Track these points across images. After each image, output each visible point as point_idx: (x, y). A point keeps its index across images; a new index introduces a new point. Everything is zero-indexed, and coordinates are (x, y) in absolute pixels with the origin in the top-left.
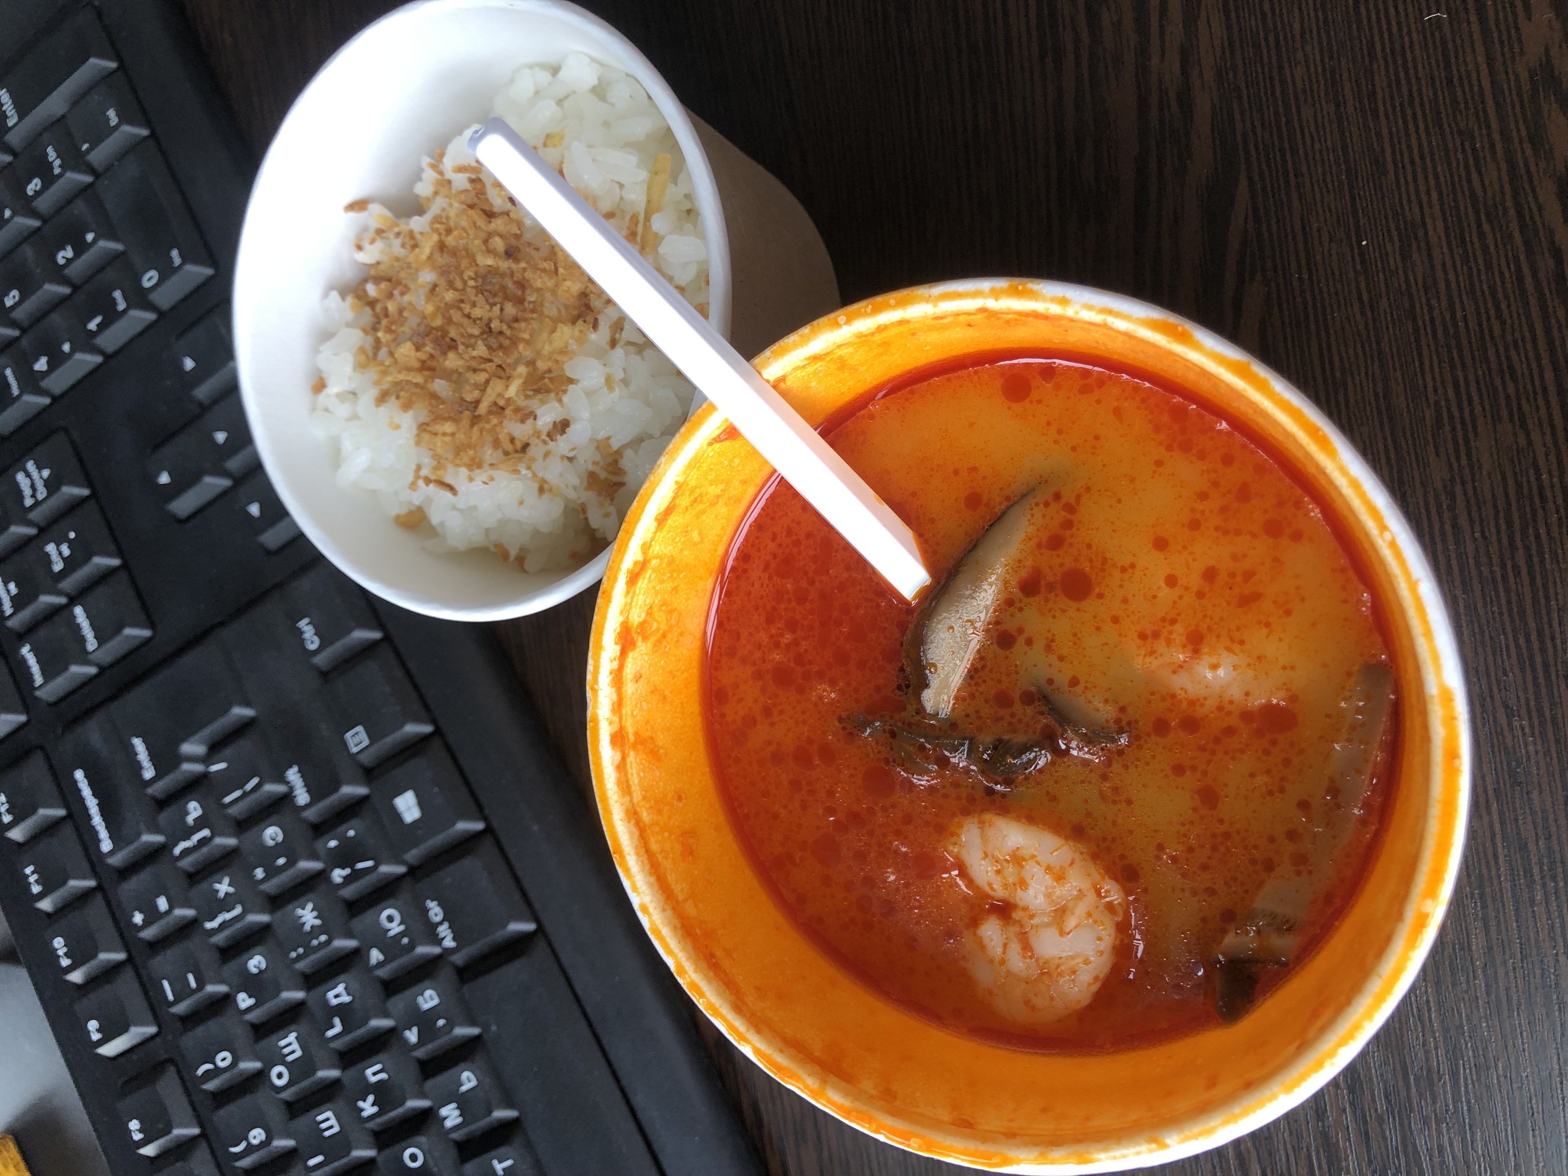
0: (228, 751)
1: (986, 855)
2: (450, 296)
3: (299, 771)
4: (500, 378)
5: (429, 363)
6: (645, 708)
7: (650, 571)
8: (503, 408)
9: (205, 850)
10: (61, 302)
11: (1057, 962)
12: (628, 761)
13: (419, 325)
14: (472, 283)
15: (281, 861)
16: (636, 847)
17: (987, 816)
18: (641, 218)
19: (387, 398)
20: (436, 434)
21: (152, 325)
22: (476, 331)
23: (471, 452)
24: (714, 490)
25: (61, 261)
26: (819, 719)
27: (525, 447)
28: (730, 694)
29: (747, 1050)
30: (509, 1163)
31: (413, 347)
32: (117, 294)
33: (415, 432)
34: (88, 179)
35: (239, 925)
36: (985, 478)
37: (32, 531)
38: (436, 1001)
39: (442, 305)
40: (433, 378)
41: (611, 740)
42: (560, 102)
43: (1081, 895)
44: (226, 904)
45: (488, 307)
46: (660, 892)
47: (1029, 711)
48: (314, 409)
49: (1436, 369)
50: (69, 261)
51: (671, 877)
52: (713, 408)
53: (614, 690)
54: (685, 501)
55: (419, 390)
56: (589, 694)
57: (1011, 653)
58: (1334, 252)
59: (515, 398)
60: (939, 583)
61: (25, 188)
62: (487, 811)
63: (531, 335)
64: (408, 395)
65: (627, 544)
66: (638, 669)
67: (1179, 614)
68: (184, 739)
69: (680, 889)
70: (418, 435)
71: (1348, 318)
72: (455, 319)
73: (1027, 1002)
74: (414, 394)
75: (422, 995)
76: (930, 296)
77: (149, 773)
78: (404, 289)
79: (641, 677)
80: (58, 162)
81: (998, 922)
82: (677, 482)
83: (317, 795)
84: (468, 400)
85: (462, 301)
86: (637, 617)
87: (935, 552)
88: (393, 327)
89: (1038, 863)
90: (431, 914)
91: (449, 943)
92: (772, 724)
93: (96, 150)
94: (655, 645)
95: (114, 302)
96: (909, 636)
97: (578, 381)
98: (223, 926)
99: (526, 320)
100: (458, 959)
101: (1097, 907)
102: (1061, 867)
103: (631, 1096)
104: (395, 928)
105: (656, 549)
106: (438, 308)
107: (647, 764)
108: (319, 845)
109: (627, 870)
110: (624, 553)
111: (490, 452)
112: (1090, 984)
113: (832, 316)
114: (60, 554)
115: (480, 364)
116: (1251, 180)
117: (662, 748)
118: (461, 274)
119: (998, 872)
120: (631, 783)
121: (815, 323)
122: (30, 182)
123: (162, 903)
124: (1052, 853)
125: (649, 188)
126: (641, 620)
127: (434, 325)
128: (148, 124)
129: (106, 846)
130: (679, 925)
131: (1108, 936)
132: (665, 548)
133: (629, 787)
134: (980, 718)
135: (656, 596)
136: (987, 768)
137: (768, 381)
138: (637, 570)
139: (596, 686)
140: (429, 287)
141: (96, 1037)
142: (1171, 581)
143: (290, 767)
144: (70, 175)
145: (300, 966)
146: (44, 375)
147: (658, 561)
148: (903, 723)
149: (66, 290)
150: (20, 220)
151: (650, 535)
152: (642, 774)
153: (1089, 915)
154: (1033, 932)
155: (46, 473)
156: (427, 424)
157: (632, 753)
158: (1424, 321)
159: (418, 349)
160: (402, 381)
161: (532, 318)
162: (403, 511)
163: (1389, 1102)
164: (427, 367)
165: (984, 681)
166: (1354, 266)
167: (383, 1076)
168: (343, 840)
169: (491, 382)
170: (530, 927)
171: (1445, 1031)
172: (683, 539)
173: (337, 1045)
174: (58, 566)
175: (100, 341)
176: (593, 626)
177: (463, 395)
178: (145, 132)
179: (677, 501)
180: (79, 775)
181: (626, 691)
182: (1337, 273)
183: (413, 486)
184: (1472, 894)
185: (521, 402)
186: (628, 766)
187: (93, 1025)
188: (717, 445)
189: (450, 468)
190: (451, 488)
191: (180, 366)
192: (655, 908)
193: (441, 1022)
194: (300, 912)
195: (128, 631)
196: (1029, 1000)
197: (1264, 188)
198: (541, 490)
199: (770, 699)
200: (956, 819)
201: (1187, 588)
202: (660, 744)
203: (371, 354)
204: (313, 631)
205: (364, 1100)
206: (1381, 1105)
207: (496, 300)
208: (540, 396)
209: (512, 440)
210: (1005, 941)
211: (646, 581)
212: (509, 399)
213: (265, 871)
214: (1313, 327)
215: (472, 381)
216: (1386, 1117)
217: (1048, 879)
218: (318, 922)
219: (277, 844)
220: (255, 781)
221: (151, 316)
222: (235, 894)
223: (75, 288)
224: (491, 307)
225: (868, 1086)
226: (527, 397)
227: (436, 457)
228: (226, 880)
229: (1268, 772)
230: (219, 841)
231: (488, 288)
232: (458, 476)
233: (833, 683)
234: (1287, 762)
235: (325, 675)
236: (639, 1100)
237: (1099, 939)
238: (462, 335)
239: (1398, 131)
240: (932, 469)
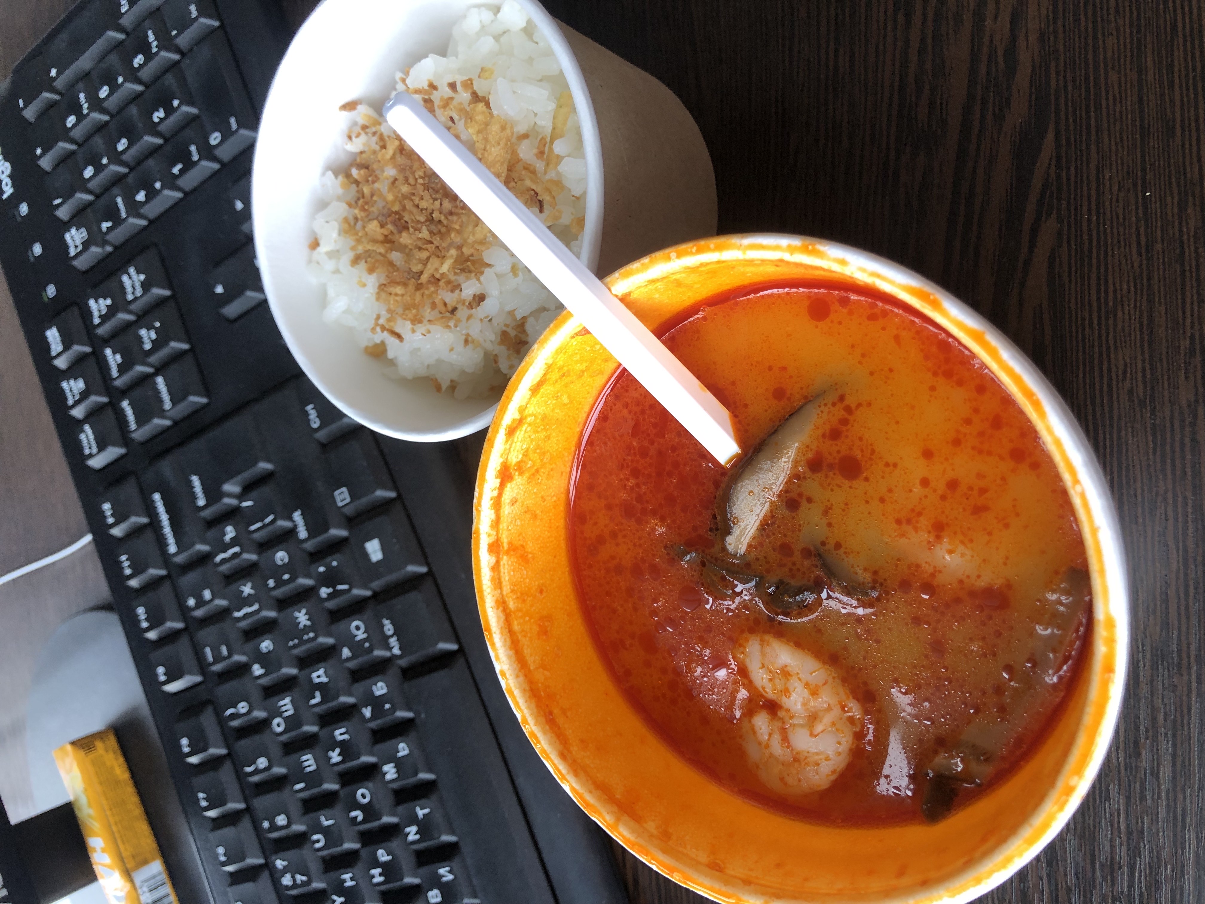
0: (255, 494)
1: (763, 666)
2: (405, 189)
3: (302, 514)
4: (438, 257)
5: (390, 237)
6: (519, 524)
7: (526, 425)
8: (439, 280)
9: (236, 561)
10: (155, 150)
11: (806, 754)
12: (502, 563)
13: (384, 207)
14: (420, 181)
15: (286, 577)
16: (501, 628)
17: (767, 637)
18: (548, 140)
19: (359, 261)
20: (391, 294)
21: (216, 173)
22: (422, 219)
23: (414, 311)
24: (579, 367)
25: (156, 120)
26: (651, 545)
27: (454, 310)
28: (588, 517)
29: (566, 788)
30: (427, 811)
31: (379, 225)
32: (193, 148)
33: (377, 290)
34: (176, 57)
35: (255, 618)
36: (791, 377)
37: (131, 318)
38: (384, 691)
39: (400, 195)
40: (392, 250)
41: (488, 548)
42: (497, 38)
43: (829, 709)
44: (248, 601)
45: (431, 201)
46: (517, 663)
47: (806, 563)
48: (310, 261)
49: (1196, 308)
50: (162, 120)
51: (527, 652)
52: (570, 315)
53: (493, 511)
54: (554, 376)
55: (382, 258)
56: (475, 513)
57: (797, 515)
58: (1121, 199)
59: (448, 273)
60: (746, 456)
61: (132, 62)
62: (430, 560)
63: (461, 226)
64: (373, 260)
65: (507, 407)
66: (515, 495)
67: (924, 509)
68: (226, 480)
69: (532, 661)
70: (378, 293)
71: (1125, 256)
72: (407, 207)
73: (782, 779)
74: (377, 261)
75: (376, 684)
76: (741, 245)
77: (201, 502)
78: (375, 179)
79: (516, 501)
80: (155, 44)
81: (767, 716)
82: (546, 364)
83: (313, 533)
84: (414, 271)
85: (414, 194)
86: (514, 458)
87: (746, 431)
88: (366, 207)
89: (800, 679)
90: (386, 629)
91: (396, 651)
92: (617, 545)
93: (183, 35)
94: (529, 478)
95: (190, 153)
96: (720, 493)
97: (493, 266)
98: (246, 616)
99: (457, 214)
100: (403, 663)
101: (841, 719)
102: (816, 685)
103: (515, 778)
104: (361, 635)
105: (531, 409)
106: (396, 197)
107: (517, 566)
108: (313, 567)
109: (493, 644)
110: (504, 413)
111: (429, 310)
112: (828, 776)
113: (667, 251)
114: (150, 338)
115: (424, 244)
116: (1057, 133)
117: (530, 553)
118: (413, 173)
119: (771, 680)
120: (503, 580)
121: (653, 255)
122: (135, 57)
123: (207, 594)
124: (811, 674)
125: (554, 118)
126: (519, 460)
127: (394, 210)
128: (220, 18)
129: (172, 549)
130: (528, 688)
131: (846, 741)
132: (539, 408)
133: (500, 583)
134: (768, 562)
135: (532, 442)
136: (772, 601)
137: (617, 296)
138: (515, 425)
139: (479, 508)
140: (392, 180)
141: (162, 678)
142: (925, 482)
143: (296, 510)
144: (164, 54)
145: (296, 652)
146: (143, 204)
147: (533, 418)
148: (712, 557)
149: (160, 141)
150: (129, 85)
151: (526, 400)
152: (512, 573)
153: (833, 724)
154: (791, 729)
155: (142, 277)
156: (384, 285)
157: (505, 557)
158: (1191, 266)
159: (382, 226)
160: (369, 250)
161: (463, 213)
162: (371, 344)
163: (1078, 878)
164: (388, 241)
165: (774, 534)
166: (1137, 213)
167: (346, 737)
168: (329, 567)
169: (431, 259)
170: (454, 647)
171: (1129, 833)
172: (554, 402)
173: (317, 710)
174: (148, 346)
175: (180, 182)
176: (480, 464)
177: (411, 267)
178: (216, 24)
179: (548, 377)
180: (157, 497)
181: (504, 512)
182: (1121, 217)
183: (373, 330)
184: (1166, 734)
185: (452, 277)
186: (502, 567)
187: (161, 670)
188: (579, 338)
189: (400, 321)
190: (399, 336)
191: (233, 206)
192: (511, 675)
193: (387, 706)
194: (297, 614)
195: (193, 399)
196: (783, 778)
197: (1068, 140)
198: (466, 342)
199: (617, 525)
200: (744, 635)
201: (935, 491)
202: (530, 550)
203: (352, 223)
204: (316, 415)
205: (333, 751)
206: (1071, 880)
207: (438, 196)
208: (464, 274)
209: (445, 304)
210: (770, 731)
211: (523, 432)
212: (443, 273)
213: (275, 582)
214: (1094, 261)
215: (417, 257)
216: (1073, 889)
217: (806, 693)
218: (308, 623)
219: (284, 564)
220: (271, 518)
221: (216, 166)
222: (255, 594)
223: (166, 140)
224: (434, 201)
225: (651, 826)
226: (455, 274)
227: (389, 311)
228: (249, 585)
229: (984, 638)
230: (246, 556)
231: (433, 186)
232: (404, 327)
233: (663, 519)
234: (999, 634)
235: (324, 446)
236: (520, 781)
237: (839, 743)
238: (413, 221)
239: (1189, 101)
240: (752, 365)
